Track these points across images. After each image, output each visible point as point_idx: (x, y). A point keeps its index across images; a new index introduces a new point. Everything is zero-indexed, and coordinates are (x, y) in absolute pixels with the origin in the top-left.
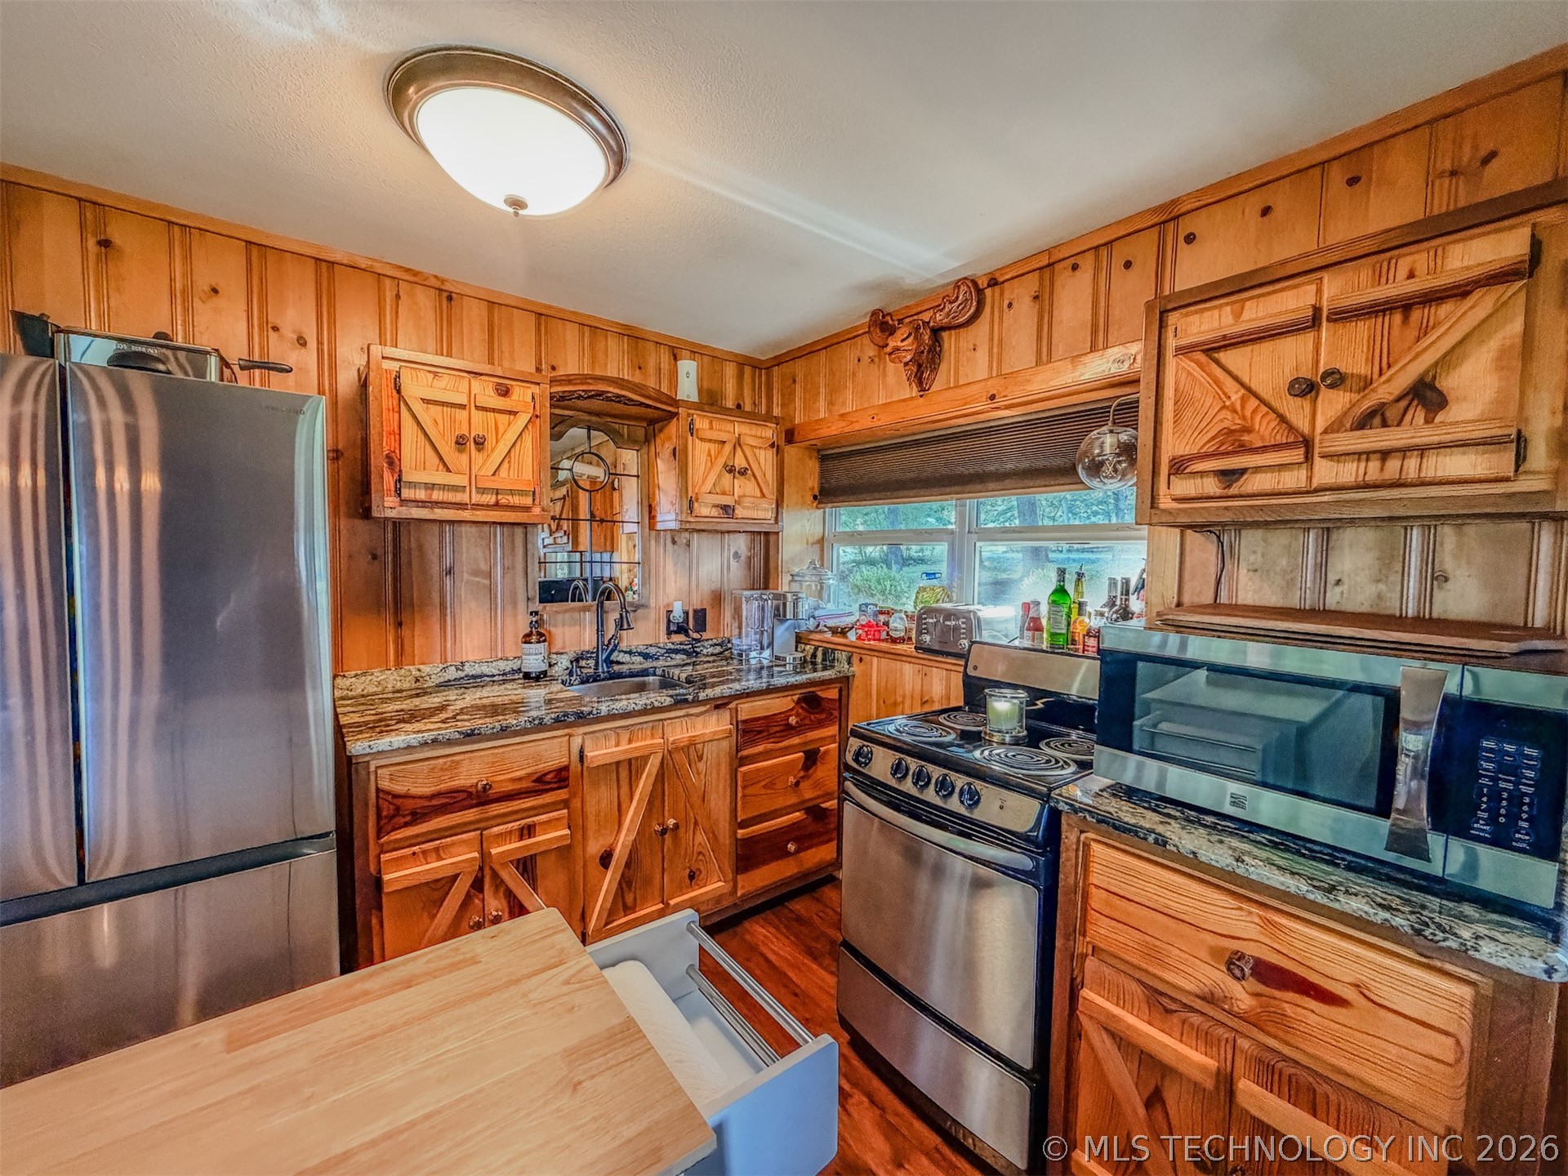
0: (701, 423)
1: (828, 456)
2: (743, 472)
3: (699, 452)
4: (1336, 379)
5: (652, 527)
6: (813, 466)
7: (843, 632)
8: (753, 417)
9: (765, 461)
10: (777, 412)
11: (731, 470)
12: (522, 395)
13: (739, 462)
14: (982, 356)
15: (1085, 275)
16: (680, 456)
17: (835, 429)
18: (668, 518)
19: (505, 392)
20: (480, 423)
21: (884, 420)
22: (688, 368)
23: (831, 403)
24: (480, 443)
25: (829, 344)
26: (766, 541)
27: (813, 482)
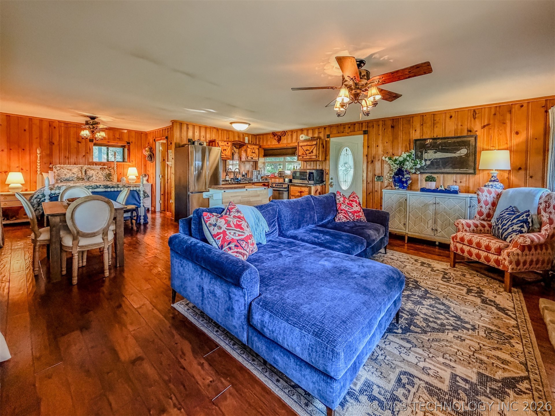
0: (249, 146)
1: (265, 150)
2: (254, 153)
3: (249, 150)
4: (308, 150)
5: (241, 160)
6: (263, 151)
7: (268, 176)
8: (256, 145)
9: (257, 151)
10: (257, 143)
11: (253, 152)
12: (230, 143)
13: (254, 151)
14: (285, 140)
15: (295, 134)
16: (246, 151)
17: (267, 147)
18: (243, 159)
19: (228, 143)
20: (225, 148)
21: (274, 146)
22: (246, 138)
23: (266, 143)
24: (225, 150)
25: (267, 134)
26: (256, 163)
27: (263, 154)
